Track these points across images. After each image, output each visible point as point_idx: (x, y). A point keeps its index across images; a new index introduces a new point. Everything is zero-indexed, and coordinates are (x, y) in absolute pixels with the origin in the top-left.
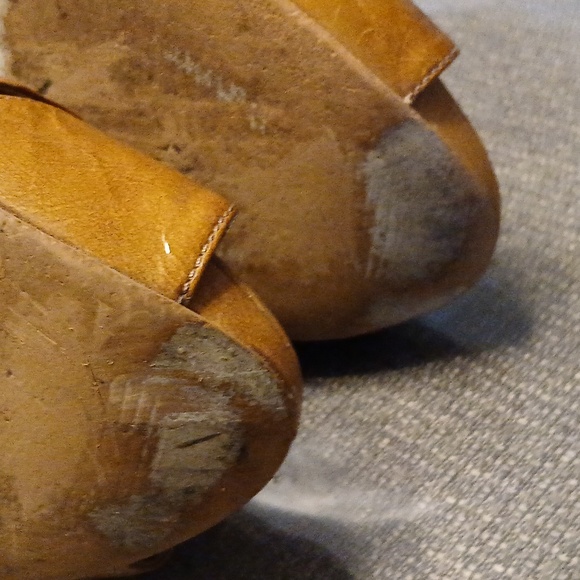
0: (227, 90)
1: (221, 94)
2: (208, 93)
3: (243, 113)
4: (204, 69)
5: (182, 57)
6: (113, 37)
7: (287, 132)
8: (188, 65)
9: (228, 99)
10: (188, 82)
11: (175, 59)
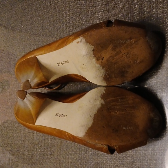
0: (127, 41)
1: (127, 42)
2: (125, 43)
3: (131, 42)
4: (123, 40)
5: (120, 41)
6: (110, 45)
7: (137, 41)
8: (121, 41)
9: (128, 42)
10: (122, 43)
11: (119, 42)
